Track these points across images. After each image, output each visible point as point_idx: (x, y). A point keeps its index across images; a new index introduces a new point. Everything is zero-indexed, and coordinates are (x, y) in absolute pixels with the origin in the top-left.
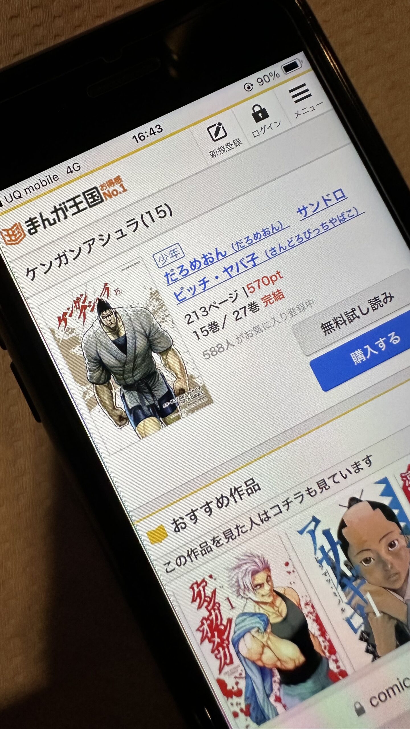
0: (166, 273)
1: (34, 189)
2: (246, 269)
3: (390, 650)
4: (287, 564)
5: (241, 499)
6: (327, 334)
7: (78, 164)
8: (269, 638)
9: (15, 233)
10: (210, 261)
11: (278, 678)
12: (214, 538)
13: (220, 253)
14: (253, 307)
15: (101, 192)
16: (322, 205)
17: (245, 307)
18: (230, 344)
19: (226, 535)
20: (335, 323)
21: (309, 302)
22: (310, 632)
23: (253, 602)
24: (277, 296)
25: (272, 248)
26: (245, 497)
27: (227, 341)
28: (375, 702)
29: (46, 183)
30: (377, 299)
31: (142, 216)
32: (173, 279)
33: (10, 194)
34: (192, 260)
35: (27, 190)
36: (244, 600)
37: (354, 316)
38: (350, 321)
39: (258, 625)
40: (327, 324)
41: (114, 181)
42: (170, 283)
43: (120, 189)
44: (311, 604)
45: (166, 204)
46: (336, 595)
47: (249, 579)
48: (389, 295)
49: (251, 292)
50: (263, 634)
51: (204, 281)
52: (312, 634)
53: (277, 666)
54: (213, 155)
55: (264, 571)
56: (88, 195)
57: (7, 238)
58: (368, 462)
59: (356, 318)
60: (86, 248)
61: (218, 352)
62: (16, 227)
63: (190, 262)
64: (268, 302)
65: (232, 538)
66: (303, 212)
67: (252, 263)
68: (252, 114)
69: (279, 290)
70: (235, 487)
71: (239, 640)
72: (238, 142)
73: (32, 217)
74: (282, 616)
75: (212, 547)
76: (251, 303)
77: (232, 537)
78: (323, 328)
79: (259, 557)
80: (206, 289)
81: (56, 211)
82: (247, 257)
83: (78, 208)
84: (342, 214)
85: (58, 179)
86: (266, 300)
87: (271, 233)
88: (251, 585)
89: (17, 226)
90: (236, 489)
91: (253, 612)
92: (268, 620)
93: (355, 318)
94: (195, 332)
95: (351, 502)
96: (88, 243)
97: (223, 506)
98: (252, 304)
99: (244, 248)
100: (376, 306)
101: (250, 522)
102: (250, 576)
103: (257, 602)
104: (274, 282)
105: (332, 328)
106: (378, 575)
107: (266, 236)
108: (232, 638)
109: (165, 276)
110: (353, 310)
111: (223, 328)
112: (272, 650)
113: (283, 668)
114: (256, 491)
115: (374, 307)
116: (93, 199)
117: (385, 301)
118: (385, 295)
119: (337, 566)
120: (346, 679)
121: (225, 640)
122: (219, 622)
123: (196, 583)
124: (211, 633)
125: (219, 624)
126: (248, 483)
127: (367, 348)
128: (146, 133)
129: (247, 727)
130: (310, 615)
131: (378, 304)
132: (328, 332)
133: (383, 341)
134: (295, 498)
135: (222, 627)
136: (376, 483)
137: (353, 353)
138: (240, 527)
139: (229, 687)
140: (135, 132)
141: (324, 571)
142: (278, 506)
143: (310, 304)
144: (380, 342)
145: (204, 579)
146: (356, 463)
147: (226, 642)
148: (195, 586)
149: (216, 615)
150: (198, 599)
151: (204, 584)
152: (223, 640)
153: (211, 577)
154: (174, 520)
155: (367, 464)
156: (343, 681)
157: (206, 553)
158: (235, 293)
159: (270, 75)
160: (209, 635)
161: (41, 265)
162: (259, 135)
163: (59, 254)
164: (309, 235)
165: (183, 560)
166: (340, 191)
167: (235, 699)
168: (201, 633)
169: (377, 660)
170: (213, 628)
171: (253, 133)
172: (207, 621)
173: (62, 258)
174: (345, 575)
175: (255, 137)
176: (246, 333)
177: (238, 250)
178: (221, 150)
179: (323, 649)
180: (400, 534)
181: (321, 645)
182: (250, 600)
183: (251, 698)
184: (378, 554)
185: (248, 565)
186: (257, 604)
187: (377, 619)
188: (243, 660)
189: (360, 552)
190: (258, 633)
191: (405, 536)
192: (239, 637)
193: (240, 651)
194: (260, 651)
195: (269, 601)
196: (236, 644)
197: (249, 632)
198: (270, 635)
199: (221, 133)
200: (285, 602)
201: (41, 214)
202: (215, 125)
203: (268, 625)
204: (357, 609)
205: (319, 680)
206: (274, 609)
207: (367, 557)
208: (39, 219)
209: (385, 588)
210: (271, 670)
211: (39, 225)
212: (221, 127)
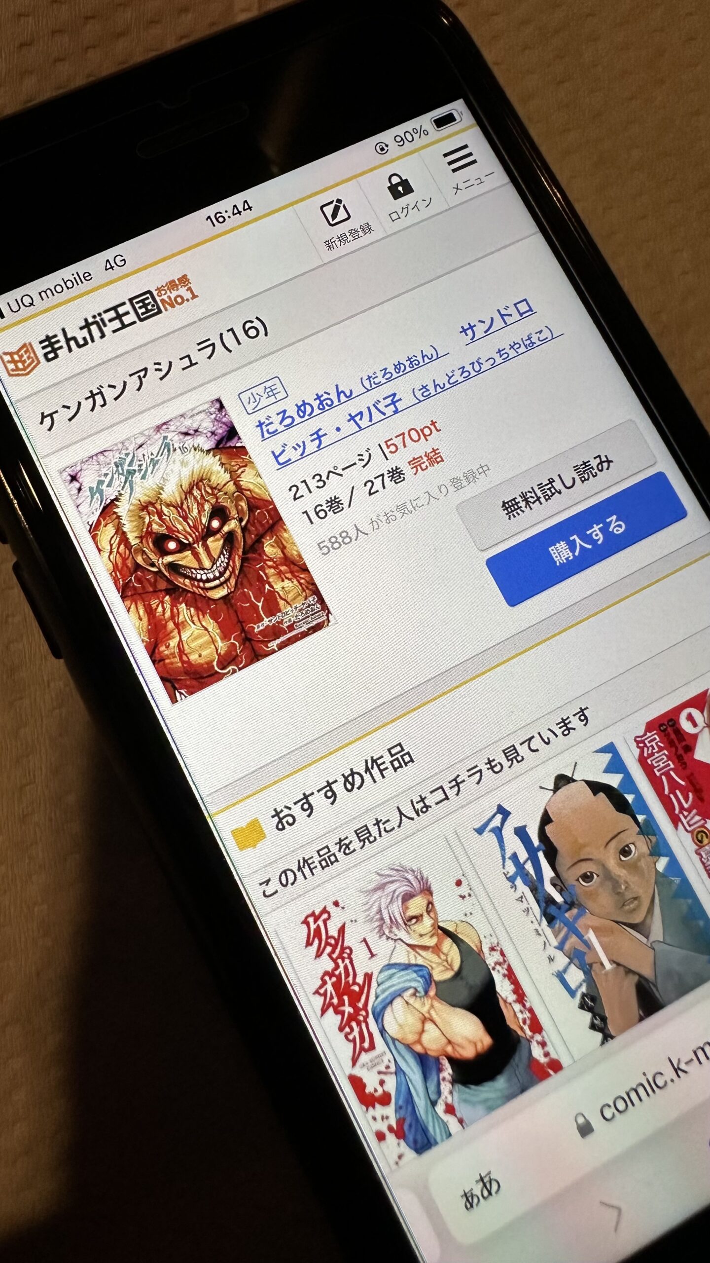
0: (259, 421)
1: (54, 292)
2: (384, 417)
3: (630, 1026)
4: (459, 883)
5: (383, 777)
6: (512, 516)
7: (122, 256)
8: (432, 1006)
9: (23, 359)
10: (327, 404)
11: (449, 1074)
12: (341, 840)
13: (343, 392)
14: (395, 475)
15: (158, 299)
16: (498, 323)
17: (383, 475)
18: (361, 532)
19: (360, 835)
20: (523, 501)
21: (482, 467)
22: (499, 997)
23: (405, 945)
24: (432, 458)
25: (422, 386)
26: (389, 773)
27: (356, 527)
28: (608, 1113)
29: (73, 283)
30: (587, 464)
31: (221, 335)
32: (271, 431)
33: (16, 300)
34: (300, 403)
35: (43, 294)
36: (391, 942)
37: (553, 491)
38: (547, 497)
39: (414, 984)
40: (511, 503)
41: (177, 282)
42: (266, 437)
43: (188, 295)
44: (499, 949)
45: (257, 318)
46: (540, 935)
47: (399, 908)
48: (605, 459)
49: (391, 452)
50: (422, 1000)
51: (318, 435)
52: (502, 999)
53: (446, 1052)
54: (329, 247)
55: (422, 895)
56: (137, 303)
57: (11, 366)
58: (582, 718)
60: (133, 382)
61: (342, 544)
62: (25, 349)
63: (296, 405)
64: (419, 467)
65: (369, 840)
66: (469, 332)
67: (392, 407)
68: (389, 188)
69: (435, 449)
70: (372, 758)
71: (384, 1008)
72: (367, 229)
73: (51, 335)
74: (453, 970)
75: (337, 854)
76: (392, 469)
77: (370, 838)
78: (504, 508)
79: (413, 871)
80: (322, 447)
81: (87, 325)
82: (384, 399)
83: (122, 322)
84: (528, 336)
85: (91, 278)
86: (416, 464)
87: (421, 363)
88: (402, 917)
89: (27, 347)
90: (374, 761)
91: (407, 962)
92: (431, 976)
93: (555, 493)
94: (306, 512)
95: (558, 782)
96: (138, 374)
97: (354, 789)
98: (392, 472)
99: (379, 384)
100: (586, 476)
101: (398, 814)
102: (400, 903)
103: (412, 946)
104: (427, 437)
105: (519, 508)
106: (605, 900)
107: (413, 367)
108: (373, 1005)
109: (257, 426)
110: (551, 480)
111: (349, 506)
112: (437, 1025)
113: (458, 1056)
114: (406, 764)
115: (584, 477)
116: (146, 309)
117: (600, 468)
118: (598, 458)
119: (539, 885)
120: (561, 1074)
121: (361, 1010)
122: (351, 979)
123: (313, 914)
124: (339, 999)
125: (351, 982)
126: (393, 751)
127: (574, 540)
128: (226, 212)
129: (400, 1157)
130: (498, 967)
131: (590, 473)
132: (513, 515)
133: (599, 529)
134: (469, 776)
135: (356, 988)
136: (596, 752)
137: (553, 547)
138: (382, 822)
139: (369, 1089)
140: (210, 210)
141: (519, 894)
142: (441, 787)
143: (484, 471)
144: (595, 531)
145: (325, 908)
146: (563, 721)
147: (363, 1013)
148: (311, 920)
149: (346, 968)
150: (316, 942)
151: (325, 916)
152: (357, 1010)
153: (336, 904)
154: (275, 810)
155: (582, 721)
156: (555, 1078)
157: (328, 866)
158: (367, 453)
159: (414, 132)
160: (335, 1001)
161: (64, 406)
162: (399, 218)
163: (91, 392)
164: (479, 367)
165: (290, 875)
166: (525, 302)
167: (379, 1110)
168: (322, 999)
169: (609, 1042)
170: (342, 989)
171: (389, 214)
172: (330, 979)
173: (96, 397)
174: (554, 902)
175: (393, 221)
176: (386, 515)
177: (370, 388)
178: (342, 239)
179: (522, 1024)
180: (638, 834)
181: (518, 1019)
182: (400, 942)
183: (405, 1107)
184: (603, 866)
185: (397, 885)
186: (413, 949)
187: (606, 974)
188: (391, 1042)
189: (576, 863)
190: (414, 997)
191: (646, 837)
192: (383, 1004)
193: (386, 1028)
194: (419, 1026)
195: (432, 945)
196: (379, 1016)
197: (400, 995)
198: (434, 1001)
199: (342, 215)
200: (459, 948)
201: (64, 330)
202: (332, 202)
203: (431, 984)
204: (575, 957)
205: (516, 1076)
206: (440, 958)
207: (587, 872)
208: (61, 338)
209: (617, 922)
210: (437, 1059)
211: (61, 347)
212: (342, 206)
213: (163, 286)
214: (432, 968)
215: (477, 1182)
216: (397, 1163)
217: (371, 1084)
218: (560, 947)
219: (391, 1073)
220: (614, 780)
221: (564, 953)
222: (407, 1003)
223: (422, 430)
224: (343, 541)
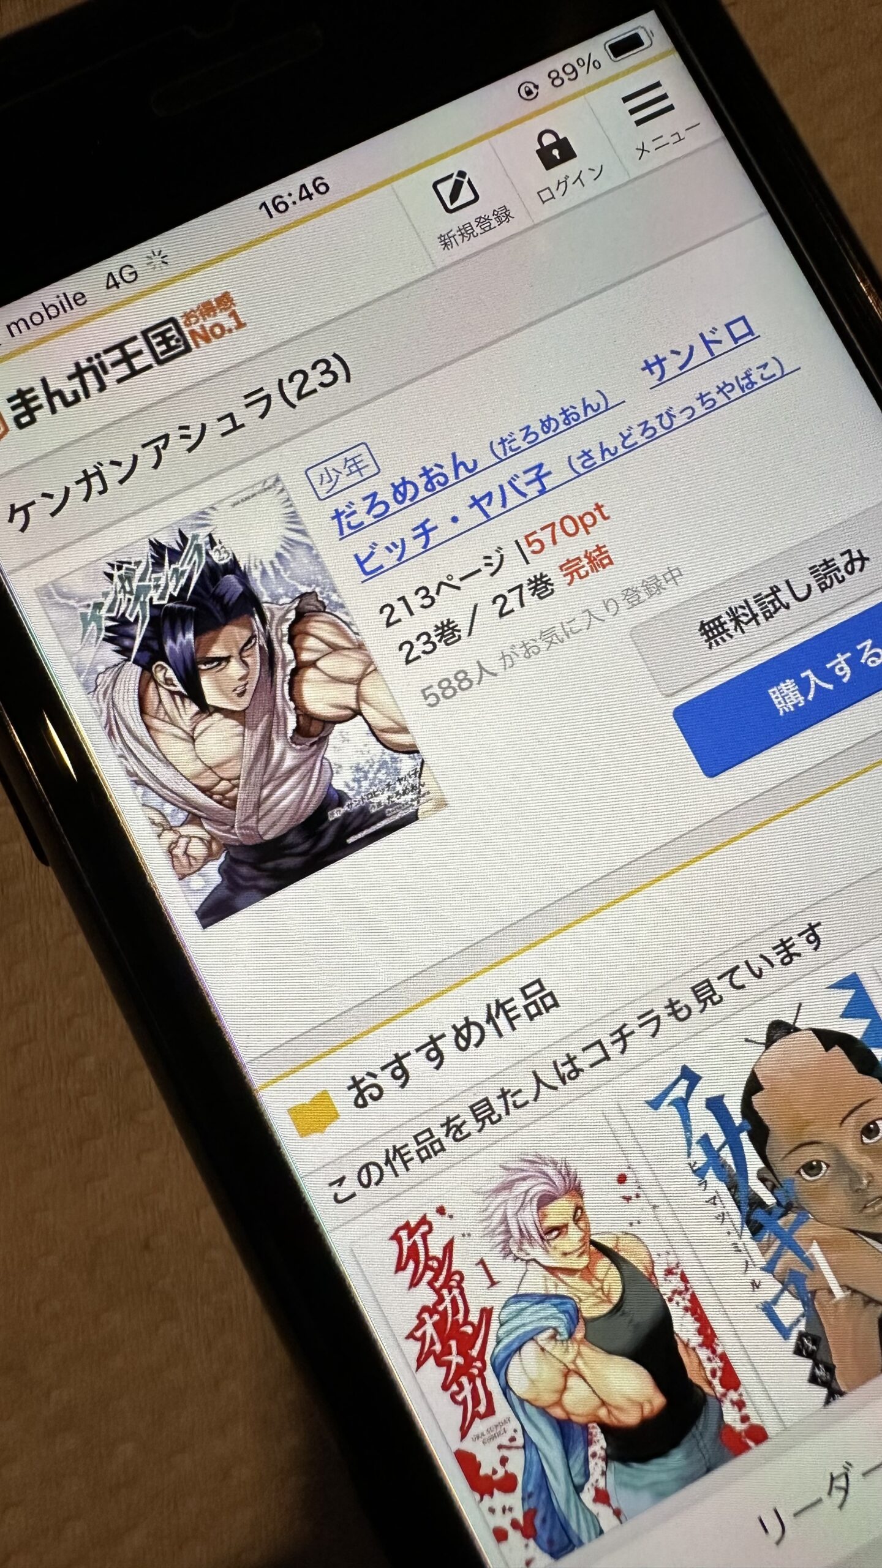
0: (336, 511)
1: (30, 324)
2: (523, 500)
3: (868, 1378)
4: (622, 1179)
5: (514, 1028)
6: (714, 644)
7: (131, 267)
8: (579, 1354)
10: (438, 482)
11: (602, 1448)
12: (449, 1121)
13: (463, 463)
14: (539, 587)
15: (186, 330)
16: (701, 354)
17: (520, 587)
18: (486, 671)
19: (477, 1112)
20: (731, 620)
22: (676, 1338)
23: (541, 1268)
24: (595, 559)
25: (583, 451)
26: (522, 1023)
27: (480, 665)
29: (58, 309)
30: (830, 564)
31: (281, 382)
32: (353, 524)
34: (398, 482)
35: (13, 328)
36: (520, 1266)
37: (777, 604)
38: (768, 615)
39: (554, 1323)
40: (714, 624)
41: (214, 304)
42: (345, 533)
43: (230, 323)
44: (679, 1272)
46: (740, 1251)
47: (533, 1216)
48: (858, 556)
49: (534, 552)
50: (565, 1345)
51: (424, 528)
52: (683, 1342)
53: (599, 1418)
54: (446, 244)
55: (567, 1197)
56: (155, 337)
58: (812, 938)
59: (783, 609)
60: (148, 457)
61: (458, 690)
64: (575, 574)
65: (491, 1120)
66: (656, 369)
67: (537, 486)
68: (538, 151)
69: (601, 545)
70: (497, 1001)
71: (509, 1357)
72: (503, 215)
73: (24, 388)
74: (610, 1301)
75: (444, 1140)
76: (536, 577)
77: (492, 1117)
78: (703, 631)
79: (555, 1163)
80: (429, 547)
81: (79, 373)
82: (525, 472)
83: (131, 366)
84: (746, 373)
85: (86, 301)
86: (570, 570)
87: (583, 418)
88: (538, 1229)
90: (500, 1006)
91: (543, 1292)
92: (578, 1310)
93: (780, 608)
95: (773, 1032)
96: (155, 444)
97: (470, 1046)
98: (536, 580)
99: (518, 451)
100: (828, 582)
101: (535, 1082)
102: (535, 1207)
103: (551, 1270)
104: (590, 529)
105: (725, 630)
106: (838, 1201)
107: (570, 423)
108: (493, 1353)
109: (333, 518)
110: (775, 589)
111: (470, 634)
112: (588, 1383)
113: (615, 1422)
114: (547, 1009)
115: (824, 583)
116: (167, 346)
117: (849, 568)
118: (848, 554)
119: (739, 1180)
120: (764, 1446)
121: (475, 1360)
122: (460, 1317)
123: (407, 1226)
124: (443, 1345)
125: (461, 1321)
126: (529, 991)
127: (807, 677)
128: (290, 195)
129: (529, 1563)
130: (677, 1298)
131: (833, 577)
132: (716, 642)
133: (844, 660)
134: (641, 1026)
135: (469, 1330)
136: (831, 987)
137: (775, 689)
138: (511, 1094)
139: (485, 1470)
140: (266, 194)
141: (710, 1193)
142: (599, 1042)
143: (673, 578)
144: (840, 663)
145: (424, 1217)
146: (783, 943)
147: (479, 1364)
148: (404, 1234)
149: (454, 1301)
150: (411, 1265)
151: (424, 1228)
152: (469, 1361)
153: (441, 1211)
154: (353, 1078)
155: (810, 942)
156: (756, 1452)
157: (429, 1156)
158: (498, 554)
159: (578, 64)
160: (438, 1347)
161: (44, 495)
162: (553, 197)
163: (85, 472)
164: (669, 421)
165: (375, 1172)
166: (742, 322)
167: (499, 1499)
168: (419, 1345)
169: (837, 1401)
170: (447, 1332)
171: (538, 193)
172: (431, 1316)
173: (92, 480)
174: (761, 1203)
175: (544, 202)
176: (525, 645)
177: (504, 457)
178: (466, 232)
179: (709, 1377)
181: (704, 1368)
182: (534, 1264)
183: (536, 1493)
184: (837, 1151)
185: (532, 1182)
186: (552, 1274)
187: (836, 1305)
188: (519, 1404)
189: (796, 1148)
190: (553, 1342)
192: (508, 1352)
193: (512, 1384)
194: (559, 1381)
195: (581, 1267)
196: (501, 1368)
197: (532, 1339)
198: (581, 1346)
199: (466, 195)
200: (618, 1269)
201: (44, 381)
202: (450, 176)
203: (578, 1322)
204: (790, 1282)
205: (700, 1450)
206: (592, 1286)
207: (812, 1161)
208: (40, 392)
209: (855, 1232)
210: (585, 1427)
211: (40, 407)
212: (466, 181)
213: (193, 311)
214: (581, 1300)
217: (488, 1462)
218: (769, 1268)
219: (517, 1448)
220: (856, 1028)
221: (774, 1276)
224: (459, 686)
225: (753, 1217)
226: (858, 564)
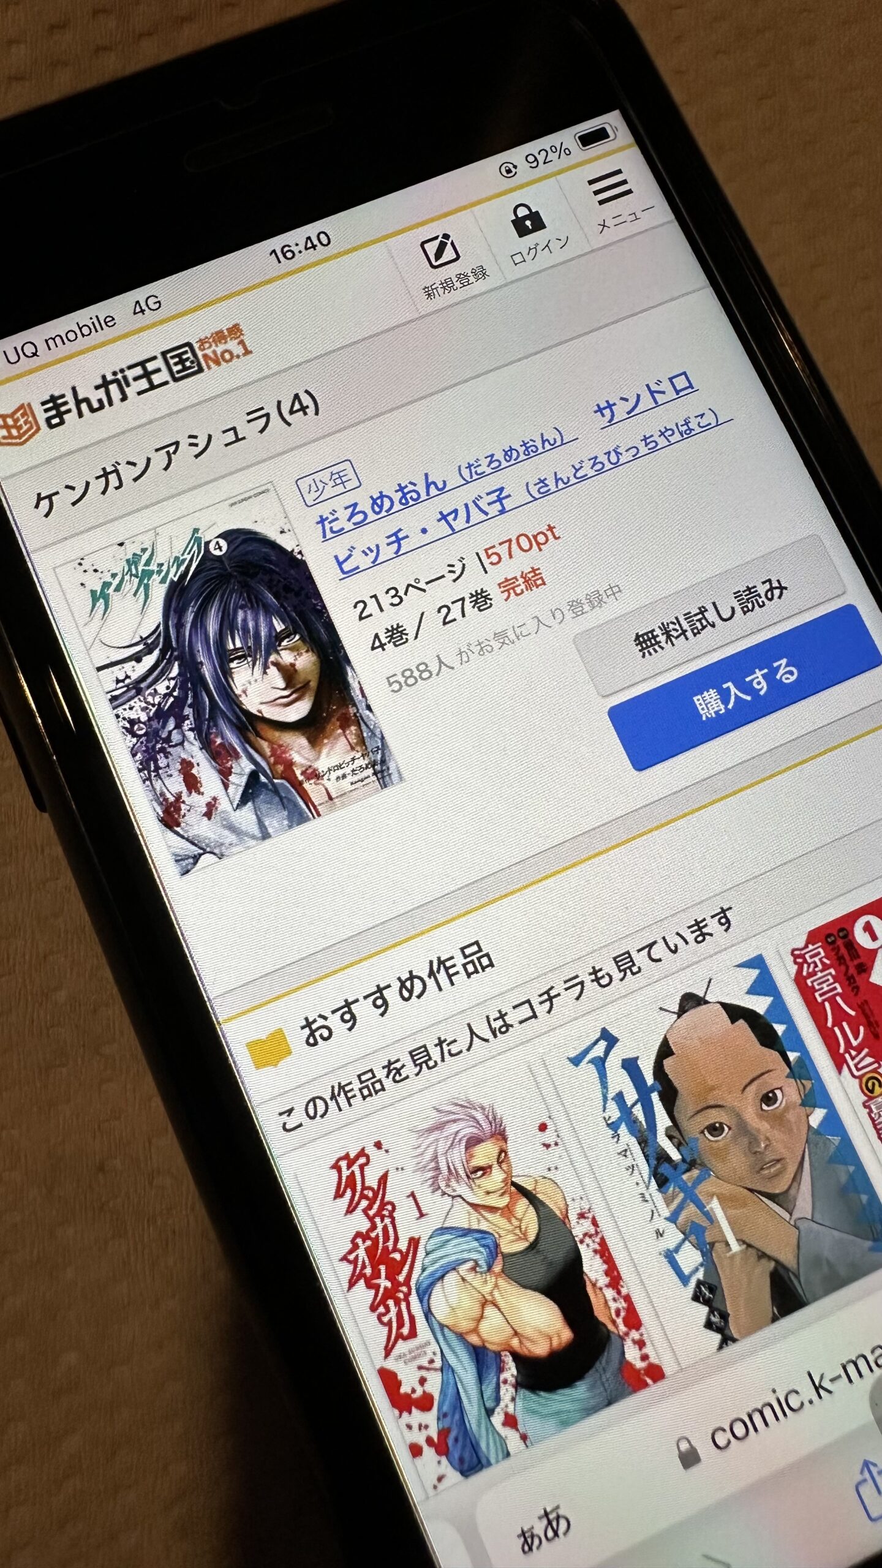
0: (321, 517)
1: (66, 340)
2: (484, 518)
3: (759, 1327)
4: (543, 1127)
5: (452, 984)
6: (647, 654)
7: (157, 297)
8: (496, 1286)
9: (19, 424)
10: (411, 498)
11: (512, 1375)
12: (390, 1063)
13: (434, 483)
15: (200, 354)
16: (646, 401)
17: (463, 599)
18: (448, 667)
19: (415, 1058)
20: (663, 634)
22: (587, 1279)
23: (465, 1204)
24: (530, 579)
25: (539, 479)
26: (460, 979)
27: (439, 659)
28: (721, 1439)
29: (90, 329)
30: (752, 590)
31: (278, 402)
32: (334, 529)
33: (16, 348)
34: (376, 495)
35: (51, 342)
36: (447, 1200)
37: (705, 623)
38: (695, 631)
39: (475, 1256)
40: (648, 636)
41: (226, 333)
42: (327, 538)
43: (238, 350)
44: (591, 1217)
46: (647, 1201)
47: (461, 1155)
48: (777, 585)
49: (492, 563)
50: (484, 1277)
51: (397, 537)
52: (591, 1282)
53: (511, 1347)
54: (429, 295)
55: (493, 1140)
56: (172, 357)
57: (3, 432)
58: (723, 921)
59: (708, 626)
60: (160, 459)
61: (419, 680)
62: (22, 412)
63: (371, 497)
65: (427, 1066)
66: (607, 412)
67: (498, 506)
68: (513, 222)
70: (439, 958)
71: (432, 1285)
72: (480, 273)
73: (56, 394)
74: (526, 1239)
75: (384, 1080)
77: (429, 1063)
78: (637, 642)
79: (483, 1108)
80: (400, 553)
81: (105, 384)
82: (488, 494)
83: (150, 382)
84: (685, 421)
85: (115, 324)
88: (464, 1167)
89: (25, 409)
90: (441, 962)
91: (466, 1226)
92: (497, 1246)
93: (706, 626)
95: (685, 1003)
96: (167, 450)
97: (413, 997)
99: (482, 475)
100: (750, 606)
101: (469, 1033)
102: (463, 1149)
103: (474, 1206)
104: (542, 547)
105: (658, 643)
106: (736, 1161)
107: (529, 454)
108: (418, 1280)
109: (318, 523)
110: (703, 609)
112: (502, 1313)
113: (524, 1351)
114: (483, 969)
115: (747, 607)
116: (183, 366)
117: (770, 596)
118: (768, 583)
119: (650, 1137)
120: (661, 1384)
122: (390, 1244)
123: (346, 1156)
124: (372, 1267)
125: (391, 1248)
126: (468, 951)
127: (728, 689)
128: (297, 245)
129: (440, 1479)
130: (587, 1240)
131: (754, 601)
132: (649, 652)
133: (762, 675)
134: (566, 989)
135: (397, 1256)
136: (739, 966)
137: (699, 697)
138: (446, 1042)
139: (405, 1389)
140: (276, 242)
141: (621, 1147)
142: (528, 1001)
143: (614, 594)
144: (758, 677)
145: (363, 1150)
146: (697, 923)
147: (404, 1289)
148: (343, 1164)
149: (385, 1229)
150: (349, 1193)
151: (362, 1160)
152: (396, 1285)
153: (378, 1145)
154: (307, 1019)
155: (722, 925)
156: (654, 1389)
157: (370, 1095)
158: (461, 563)
159: (552, 150)
160: (368, 1271)
161: (67, 487)
162: (524, 261)
163: (104, 469)
164: (616, 458)
165: (320, 1104)
166: (683, 376)
167: (417, 1416)
168: (351, 1267)
169: (729, 1347)
170: (378, 1256)
171: (512, 256)
172: (364, 1242)
173: (110, 476)
174: (668, 1159)
175: (516, 264)
176: (480, 644)
177: (470, 480)
178: (447, 285)
179: (614, 1316)
180: (787, 1077)
181: (609, 1308)
182: (460, 1200)
183: (451, 1413)
184: (738, 1116)
185: (461, 1125)
186: (476, 1210)
187: (733, 1257)
188: (439, 1329)
189: (701, 1110)
190: (473, 1273)
191: (798, 1081)
192: (431, 1280)
193: (433, 1310)
194: (476, 1311)
195: (501, 1206)
196: (425, 1294)
197: (454, 1269)
198: (499, 1279)
199: (449, 254)
200: (536, 1211)
201: (74, 389)
202: (436, 238)
203: (497, 1256)
204: (691, 1233)
205: (603, 1384)
206: (511, 1224)
207: (716, 1123)
208: (69, 397)
209: (751, 1190)
210: (498, 1355)
211: (69, 411)
212: (449, 242)
213: (207, 338)
214: (500, 1237)
215: (540, 1518)
216: (435, 1487)
217: (408, 1382)
218: (673, 1219)
219: (435, 1370)
220: (760, 1005)
221: (677, 1227)
222: (463, 1279)
223: (535, 537)
224: (420, 676)
225: (661, 1170)
226: (777, 592)
